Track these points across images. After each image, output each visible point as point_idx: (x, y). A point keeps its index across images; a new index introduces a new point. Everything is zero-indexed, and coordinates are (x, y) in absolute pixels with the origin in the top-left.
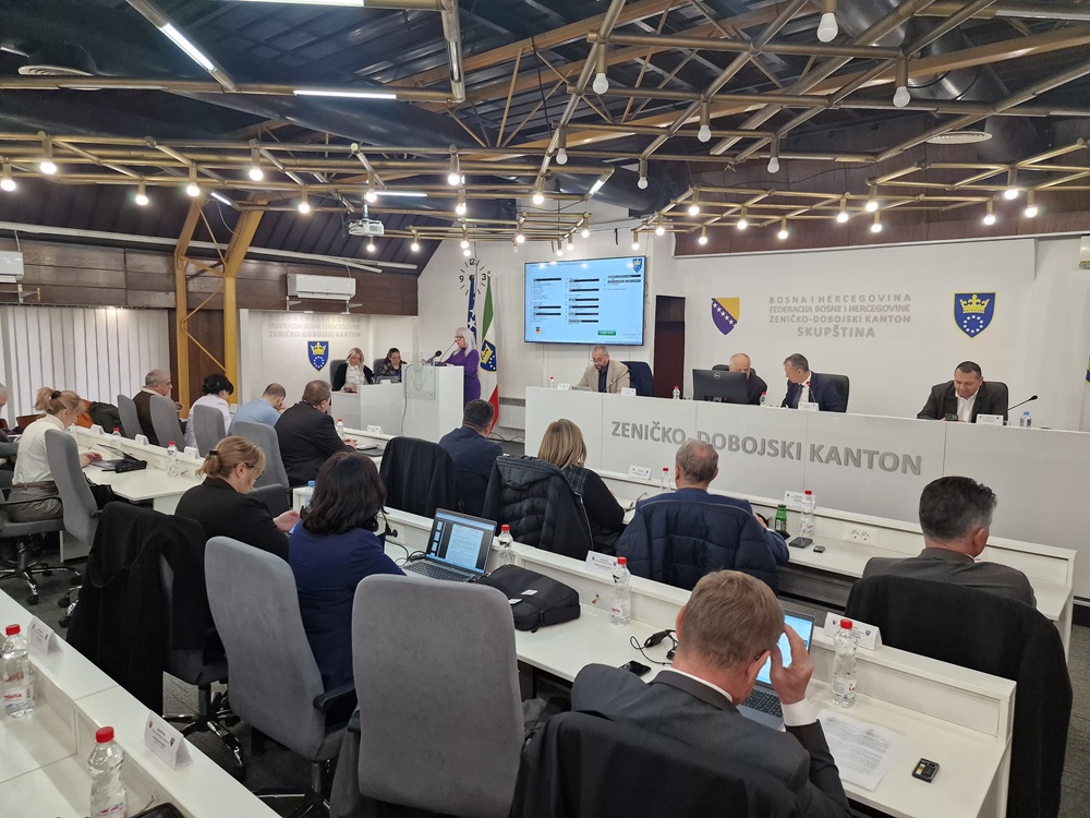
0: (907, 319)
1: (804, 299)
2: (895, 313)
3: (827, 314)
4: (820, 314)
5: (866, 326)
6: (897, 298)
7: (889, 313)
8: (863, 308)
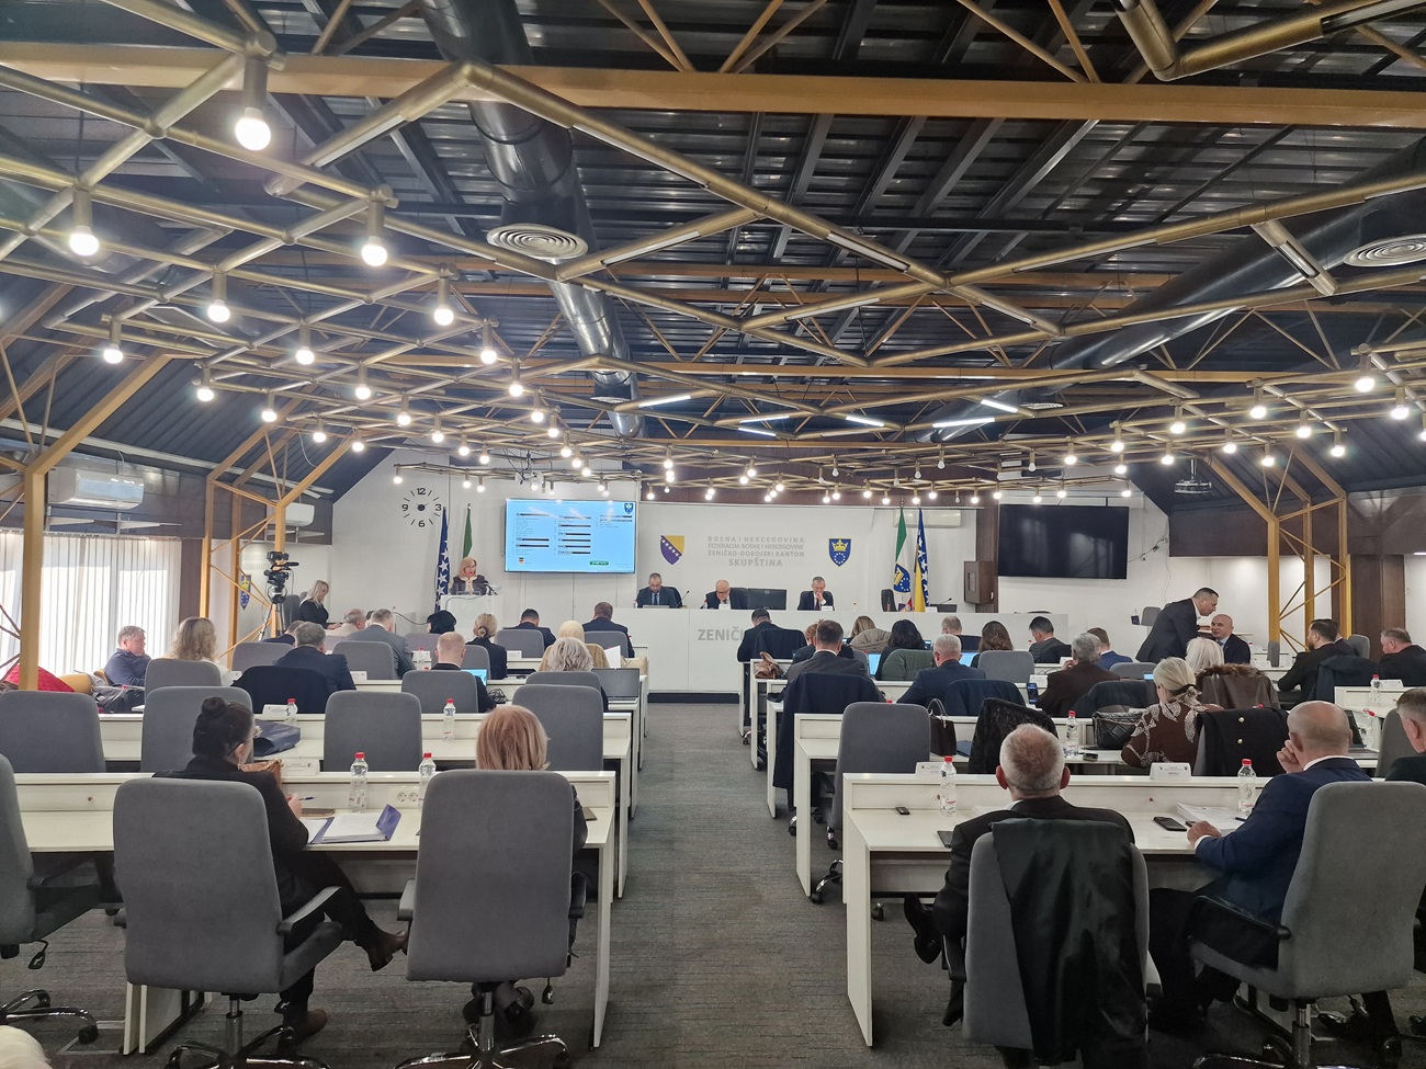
0: (802, 554)
1: (734, 539)
2: (794, 550)
3: (750, 550)
4: (745, 550)
5: (777, 559)
6: (795, 540)
7: (791, 550)
8: (775, 546)
